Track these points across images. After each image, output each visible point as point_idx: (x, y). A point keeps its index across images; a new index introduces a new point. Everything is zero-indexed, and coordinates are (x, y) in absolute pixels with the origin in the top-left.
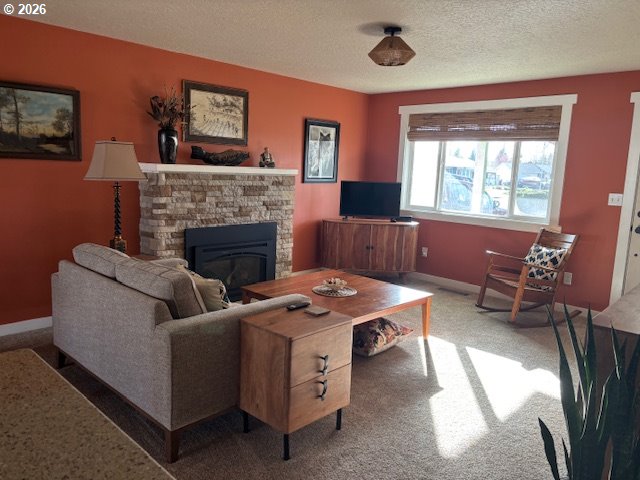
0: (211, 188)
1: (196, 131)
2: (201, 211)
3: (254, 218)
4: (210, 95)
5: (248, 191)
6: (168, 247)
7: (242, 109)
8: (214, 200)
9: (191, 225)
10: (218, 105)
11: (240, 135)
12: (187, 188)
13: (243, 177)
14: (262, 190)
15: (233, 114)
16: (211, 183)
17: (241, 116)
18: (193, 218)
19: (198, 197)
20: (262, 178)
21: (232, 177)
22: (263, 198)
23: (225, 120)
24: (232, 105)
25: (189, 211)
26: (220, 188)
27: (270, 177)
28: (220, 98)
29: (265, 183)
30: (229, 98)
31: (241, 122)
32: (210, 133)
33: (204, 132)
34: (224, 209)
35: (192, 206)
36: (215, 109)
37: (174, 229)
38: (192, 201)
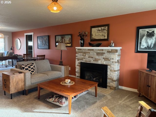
0: (87, 53)
1: (93, 38)
2: (85, 58)
3: (99, 62)
4: (97, 28)
5: (98, 54)
6: (78, 66)
7: (107, 30)
8: (88, 56)
9: (82, 61)
10: (99, 30)
11: (106, 38)
12: (82, 52)
13: (96, 50)
14: (102, 54)
15: (104, 32)
16: (87, 51)
17: (107, 32)
18: (83, 60)
19: (84, 55)
20: (102, 50)
21: (93, 50)
22: (103, 56)
23: (101, 34)
24: (104, 29)
25: (82, 58)
26: (89, 53)
27: (105, 50)
28: (100, 28)
29: (104, 52)
30: (103, 28)
31: (106, 34)
32: (97, 38)
33: (95, 38)
34: (90, 59)
35: (83, 57)
36: (99, 32)
37: (79, 62)
38: (83, 56)
